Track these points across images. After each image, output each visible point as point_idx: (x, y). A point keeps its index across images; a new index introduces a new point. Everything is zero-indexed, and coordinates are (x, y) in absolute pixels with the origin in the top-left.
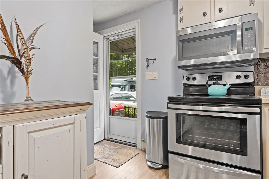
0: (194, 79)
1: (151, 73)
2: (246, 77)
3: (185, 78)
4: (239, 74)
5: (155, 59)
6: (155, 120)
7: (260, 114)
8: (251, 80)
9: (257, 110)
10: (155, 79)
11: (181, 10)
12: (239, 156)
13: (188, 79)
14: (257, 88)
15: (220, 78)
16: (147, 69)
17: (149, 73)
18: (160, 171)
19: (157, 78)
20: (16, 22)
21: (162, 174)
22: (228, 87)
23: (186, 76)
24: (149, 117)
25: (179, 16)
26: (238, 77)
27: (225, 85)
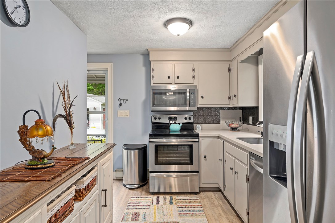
0: (159, 118)
1: (123, 111)
2: (190, 118)
3: (153, 118)
4: (186, 116)
5: (127, 100)
6: (133, 151)
7: (198, 142)
8: (192, 120)
9: (197, 140)
10: (126, 116)
11: (153, 70)
12: (189, 165)
13: (155, 118)
14: (194, 125)
15: (175, 118)
16: (120, 107)
17: (121, 111)
18: (138, 189)
19: (129, 116)
20: (59, 86)
21: (141, 191)
22: (181, 125)
23: (154, 116)
24: (127, 149)
25: (152, 74)
26: (186, 118)
27: (179, 124)
